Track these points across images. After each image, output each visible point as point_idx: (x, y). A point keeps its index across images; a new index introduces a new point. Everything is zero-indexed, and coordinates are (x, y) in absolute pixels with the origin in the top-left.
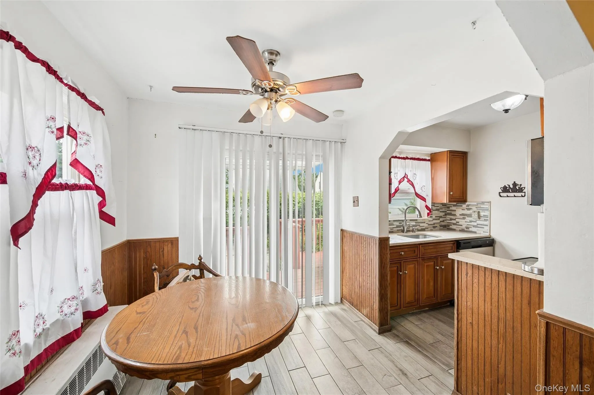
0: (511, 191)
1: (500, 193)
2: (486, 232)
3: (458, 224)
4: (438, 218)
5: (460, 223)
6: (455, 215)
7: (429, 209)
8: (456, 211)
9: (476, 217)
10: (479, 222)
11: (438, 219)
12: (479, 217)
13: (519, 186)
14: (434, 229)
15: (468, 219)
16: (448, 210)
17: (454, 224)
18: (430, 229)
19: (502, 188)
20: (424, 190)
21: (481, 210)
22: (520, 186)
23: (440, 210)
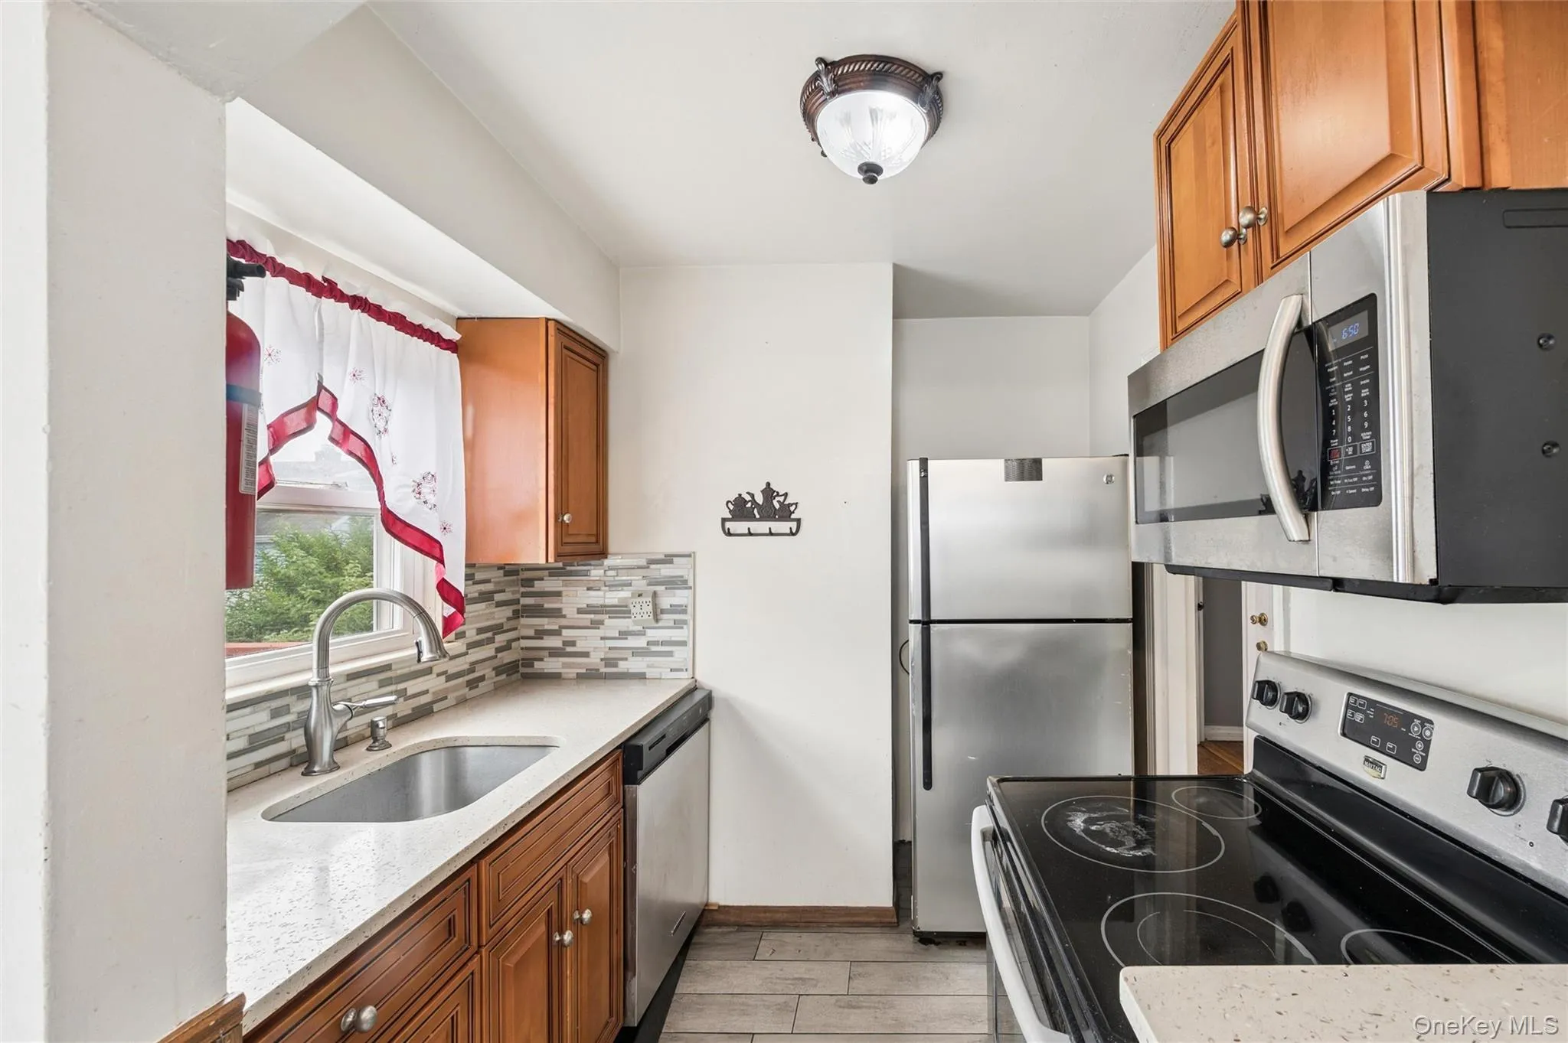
0: (758, 516)
1: (724, 520)
2: (682, 670)
3: (569, 649)
4: (489, 635)
5: (580, 647)
6: (557, 613)
7: (452, 599)
8: (564, 594)
9: (646, 617)
10: (653, 634)
11: (487, 638)
12: (657, 613)
13: (781, 499)
14: (475, 692)
15: (613, 625)
16: (524, 595)
17: (555, 653)
18: (457, 698)
19: (730, 504)
20: (432, 499)
21: (663, 588)
22: (783, 497)
23: (498, 597)
